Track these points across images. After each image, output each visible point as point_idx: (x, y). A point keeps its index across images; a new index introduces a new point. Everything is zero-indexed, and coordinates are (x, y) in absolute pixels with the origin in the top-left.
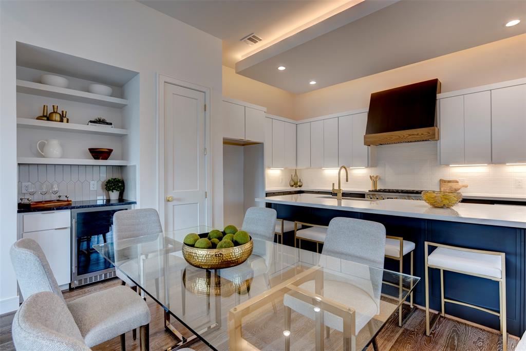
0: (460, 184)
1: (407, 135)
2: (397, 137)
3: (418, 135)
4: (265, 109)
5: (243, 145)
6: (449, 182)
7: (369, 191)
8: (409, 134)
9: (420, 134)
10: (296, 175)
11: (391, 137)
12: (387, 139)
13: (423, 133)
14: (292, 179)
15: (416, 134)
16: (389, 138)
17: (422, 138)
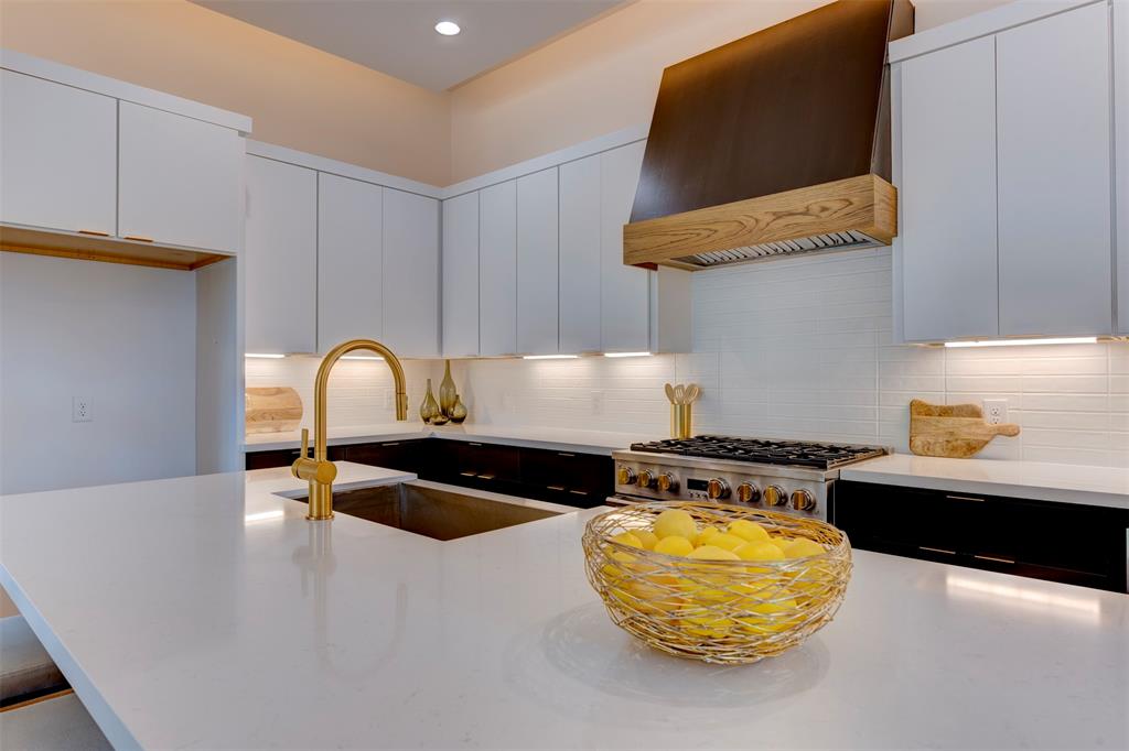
0: (988, 420)
1: (769, 218)
2: (734, 227)
3: (806, 213)
4: (245, 122)
5: (192, 267)
6: (946, 412)
7: (633, 448)
8: (774, 214)
9: (815, 209)
10: (448, 381)
11: (713, 227)
12: (698, 235)
13: (827, 205)
14: (430, 397)
15: (801, 211)
16: (705, 233)
17: (821, 226)
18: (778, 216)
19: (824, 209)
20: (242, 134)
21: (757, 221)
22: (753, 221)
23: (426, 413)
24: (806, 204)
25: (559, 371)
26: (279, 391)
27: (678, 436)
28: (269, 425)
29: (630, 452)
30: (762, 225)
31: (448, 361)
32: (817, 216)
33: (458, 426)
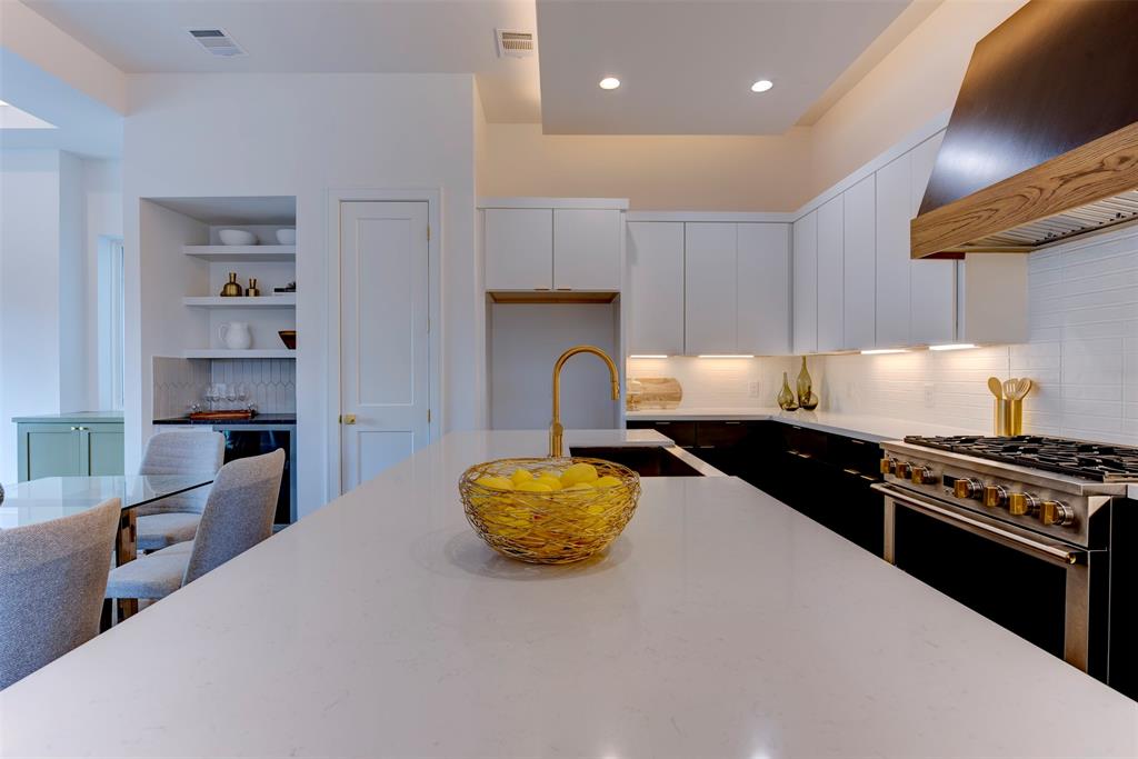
1: (1056, 185)
3: (1101, 168)
4: (624, 203)
7: (907, 440)
8: (1062, 178)
9: (1112, 161)
10: (804, 374)
11: (994, 206)
12: (979, 217)
13: (1127, 153)
14: (786, 387)
15: (1094, 168)
16: (985, 215)
17: (1120, 182)
18: (1065, 180)
19: (1123, 160)
20: (623, 211)
21: (1041, 190)
22: (1037, 191)
23: (783, 400)
24: (1099, 158)
25: (895, 365)
26: (666, 381)
27: (1003, 434)
28: (657, 404)
29: (902, 444)
30: (1047, 194)
31: (804, 358)
32: (1114, 170)
33: (809, 412)
